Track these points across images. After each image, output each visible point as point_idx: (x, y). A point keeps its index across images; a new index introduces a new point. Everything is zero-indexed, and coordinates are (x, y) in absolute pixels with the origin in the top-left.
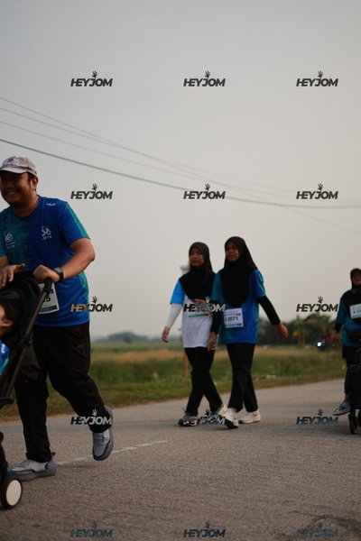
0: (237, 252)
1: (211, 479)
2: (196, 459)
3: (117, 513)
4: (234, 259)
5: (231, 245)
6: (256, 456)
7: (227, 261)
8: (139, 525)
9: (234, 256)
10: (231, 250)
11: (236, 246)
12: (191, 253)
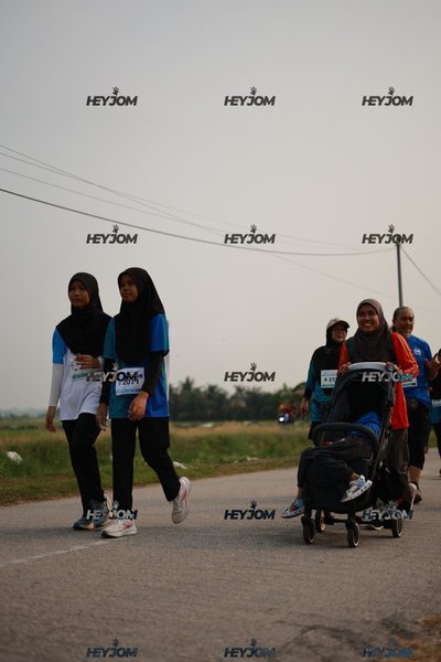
0: (135, 290)
10: (126, 286)
12: (71, 288)
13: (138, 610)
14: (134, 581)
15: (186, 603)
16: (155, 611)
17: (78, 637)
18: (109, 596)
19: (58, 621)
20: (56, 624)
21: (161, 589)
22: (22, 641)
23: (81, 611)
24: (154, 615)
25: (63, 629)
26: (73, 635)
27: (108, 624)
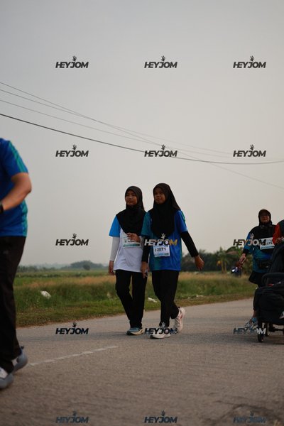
0: (163, 196)
1: (152, 376)
2: (140, 360)
3: (78, 403)
4: (161, 202)
5: (159, 190)
6: (188, 358)
7: (155, 203)
8: (96, 413)
9: (162, 199)
10: (159, 195)
11: (163, 191)
12: (127, 194)
13: (125, 393)
14: (123, 374)
15: (157, 389)
16: (137, 394)
17: (87, 410)
18: (107, 384)
19: (75, 399)
20: (73, 401)
21: (140, 379)
22: (51, 412)
23: (89, 392)
24: (137, 396)
25: (78, 404)
26: (83, 408)
27: (107, 401)
